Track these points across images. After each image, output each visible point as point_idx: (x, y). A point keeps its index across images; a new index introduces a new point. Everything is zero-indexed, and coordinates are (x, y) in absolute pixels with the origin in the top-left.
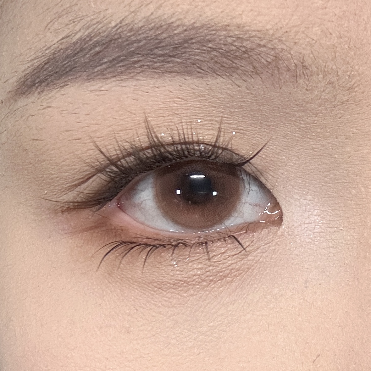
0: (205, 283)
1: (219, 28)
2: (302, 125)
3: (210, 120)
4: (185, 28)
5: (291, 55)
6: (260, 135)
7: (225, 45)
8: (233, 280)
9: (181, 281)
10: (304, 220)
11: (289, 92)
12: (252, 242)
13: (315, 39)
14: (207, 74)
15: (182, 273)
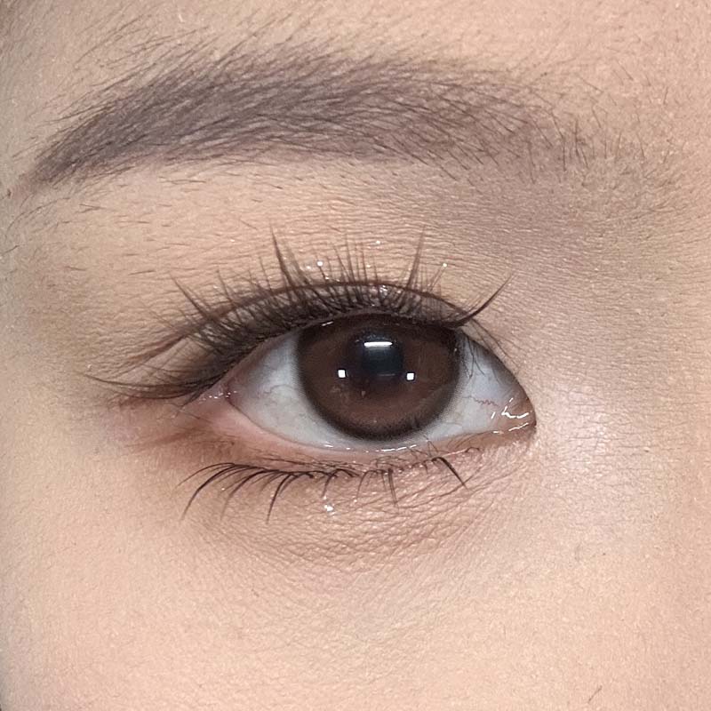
0: (385, 548)
1: (417, 67)
2: (574, 252)
3: (399, 241)
4: (352, 66)
5: (555, 118)
6: (495, 269)
7: (428, 99)
8: (439, 543)
9: (341, 542)
10: (576, 430)
11: (550, 188)
12: (478, 471)
13: (600, 88)
14: (393, 155)
15: (343, 527)
